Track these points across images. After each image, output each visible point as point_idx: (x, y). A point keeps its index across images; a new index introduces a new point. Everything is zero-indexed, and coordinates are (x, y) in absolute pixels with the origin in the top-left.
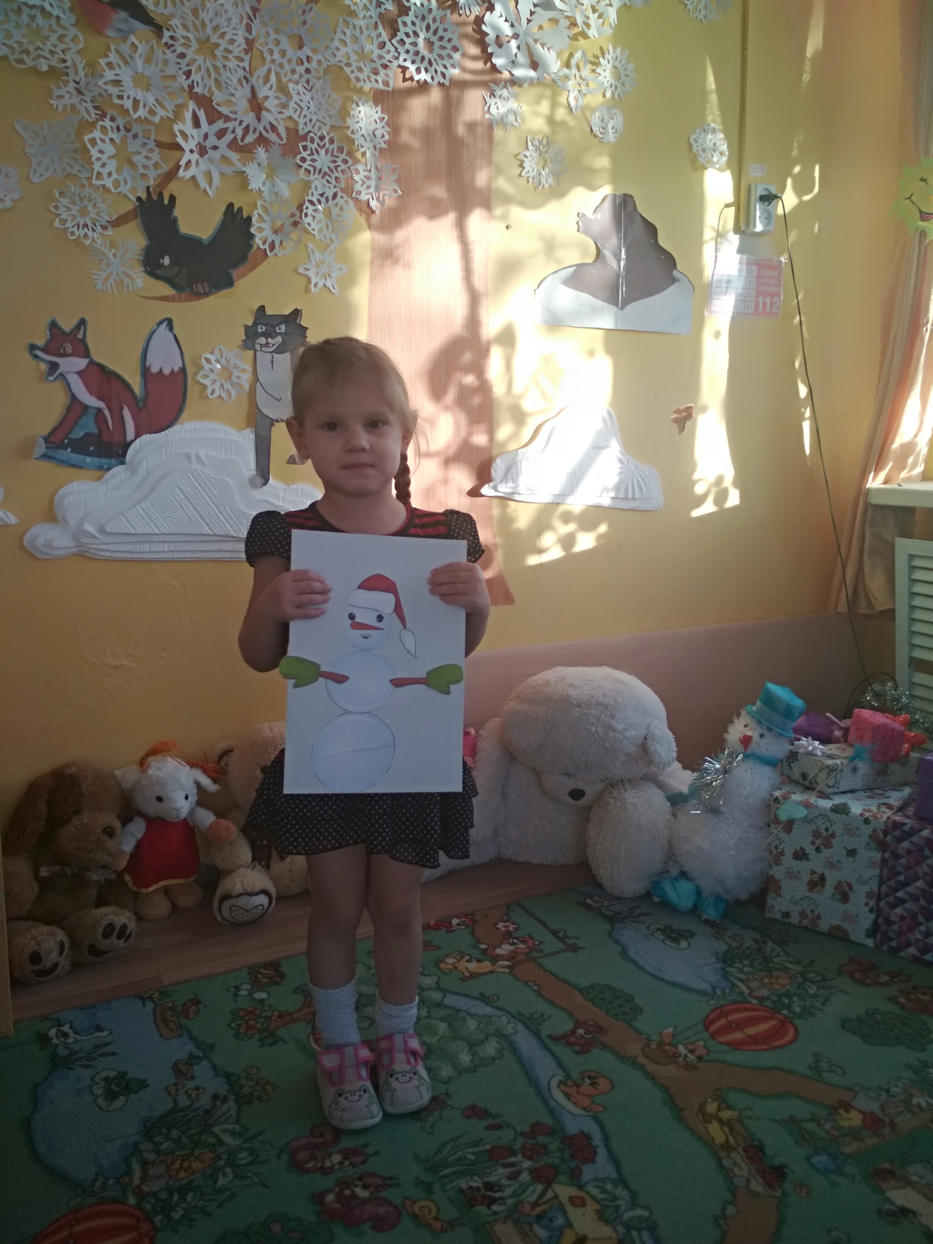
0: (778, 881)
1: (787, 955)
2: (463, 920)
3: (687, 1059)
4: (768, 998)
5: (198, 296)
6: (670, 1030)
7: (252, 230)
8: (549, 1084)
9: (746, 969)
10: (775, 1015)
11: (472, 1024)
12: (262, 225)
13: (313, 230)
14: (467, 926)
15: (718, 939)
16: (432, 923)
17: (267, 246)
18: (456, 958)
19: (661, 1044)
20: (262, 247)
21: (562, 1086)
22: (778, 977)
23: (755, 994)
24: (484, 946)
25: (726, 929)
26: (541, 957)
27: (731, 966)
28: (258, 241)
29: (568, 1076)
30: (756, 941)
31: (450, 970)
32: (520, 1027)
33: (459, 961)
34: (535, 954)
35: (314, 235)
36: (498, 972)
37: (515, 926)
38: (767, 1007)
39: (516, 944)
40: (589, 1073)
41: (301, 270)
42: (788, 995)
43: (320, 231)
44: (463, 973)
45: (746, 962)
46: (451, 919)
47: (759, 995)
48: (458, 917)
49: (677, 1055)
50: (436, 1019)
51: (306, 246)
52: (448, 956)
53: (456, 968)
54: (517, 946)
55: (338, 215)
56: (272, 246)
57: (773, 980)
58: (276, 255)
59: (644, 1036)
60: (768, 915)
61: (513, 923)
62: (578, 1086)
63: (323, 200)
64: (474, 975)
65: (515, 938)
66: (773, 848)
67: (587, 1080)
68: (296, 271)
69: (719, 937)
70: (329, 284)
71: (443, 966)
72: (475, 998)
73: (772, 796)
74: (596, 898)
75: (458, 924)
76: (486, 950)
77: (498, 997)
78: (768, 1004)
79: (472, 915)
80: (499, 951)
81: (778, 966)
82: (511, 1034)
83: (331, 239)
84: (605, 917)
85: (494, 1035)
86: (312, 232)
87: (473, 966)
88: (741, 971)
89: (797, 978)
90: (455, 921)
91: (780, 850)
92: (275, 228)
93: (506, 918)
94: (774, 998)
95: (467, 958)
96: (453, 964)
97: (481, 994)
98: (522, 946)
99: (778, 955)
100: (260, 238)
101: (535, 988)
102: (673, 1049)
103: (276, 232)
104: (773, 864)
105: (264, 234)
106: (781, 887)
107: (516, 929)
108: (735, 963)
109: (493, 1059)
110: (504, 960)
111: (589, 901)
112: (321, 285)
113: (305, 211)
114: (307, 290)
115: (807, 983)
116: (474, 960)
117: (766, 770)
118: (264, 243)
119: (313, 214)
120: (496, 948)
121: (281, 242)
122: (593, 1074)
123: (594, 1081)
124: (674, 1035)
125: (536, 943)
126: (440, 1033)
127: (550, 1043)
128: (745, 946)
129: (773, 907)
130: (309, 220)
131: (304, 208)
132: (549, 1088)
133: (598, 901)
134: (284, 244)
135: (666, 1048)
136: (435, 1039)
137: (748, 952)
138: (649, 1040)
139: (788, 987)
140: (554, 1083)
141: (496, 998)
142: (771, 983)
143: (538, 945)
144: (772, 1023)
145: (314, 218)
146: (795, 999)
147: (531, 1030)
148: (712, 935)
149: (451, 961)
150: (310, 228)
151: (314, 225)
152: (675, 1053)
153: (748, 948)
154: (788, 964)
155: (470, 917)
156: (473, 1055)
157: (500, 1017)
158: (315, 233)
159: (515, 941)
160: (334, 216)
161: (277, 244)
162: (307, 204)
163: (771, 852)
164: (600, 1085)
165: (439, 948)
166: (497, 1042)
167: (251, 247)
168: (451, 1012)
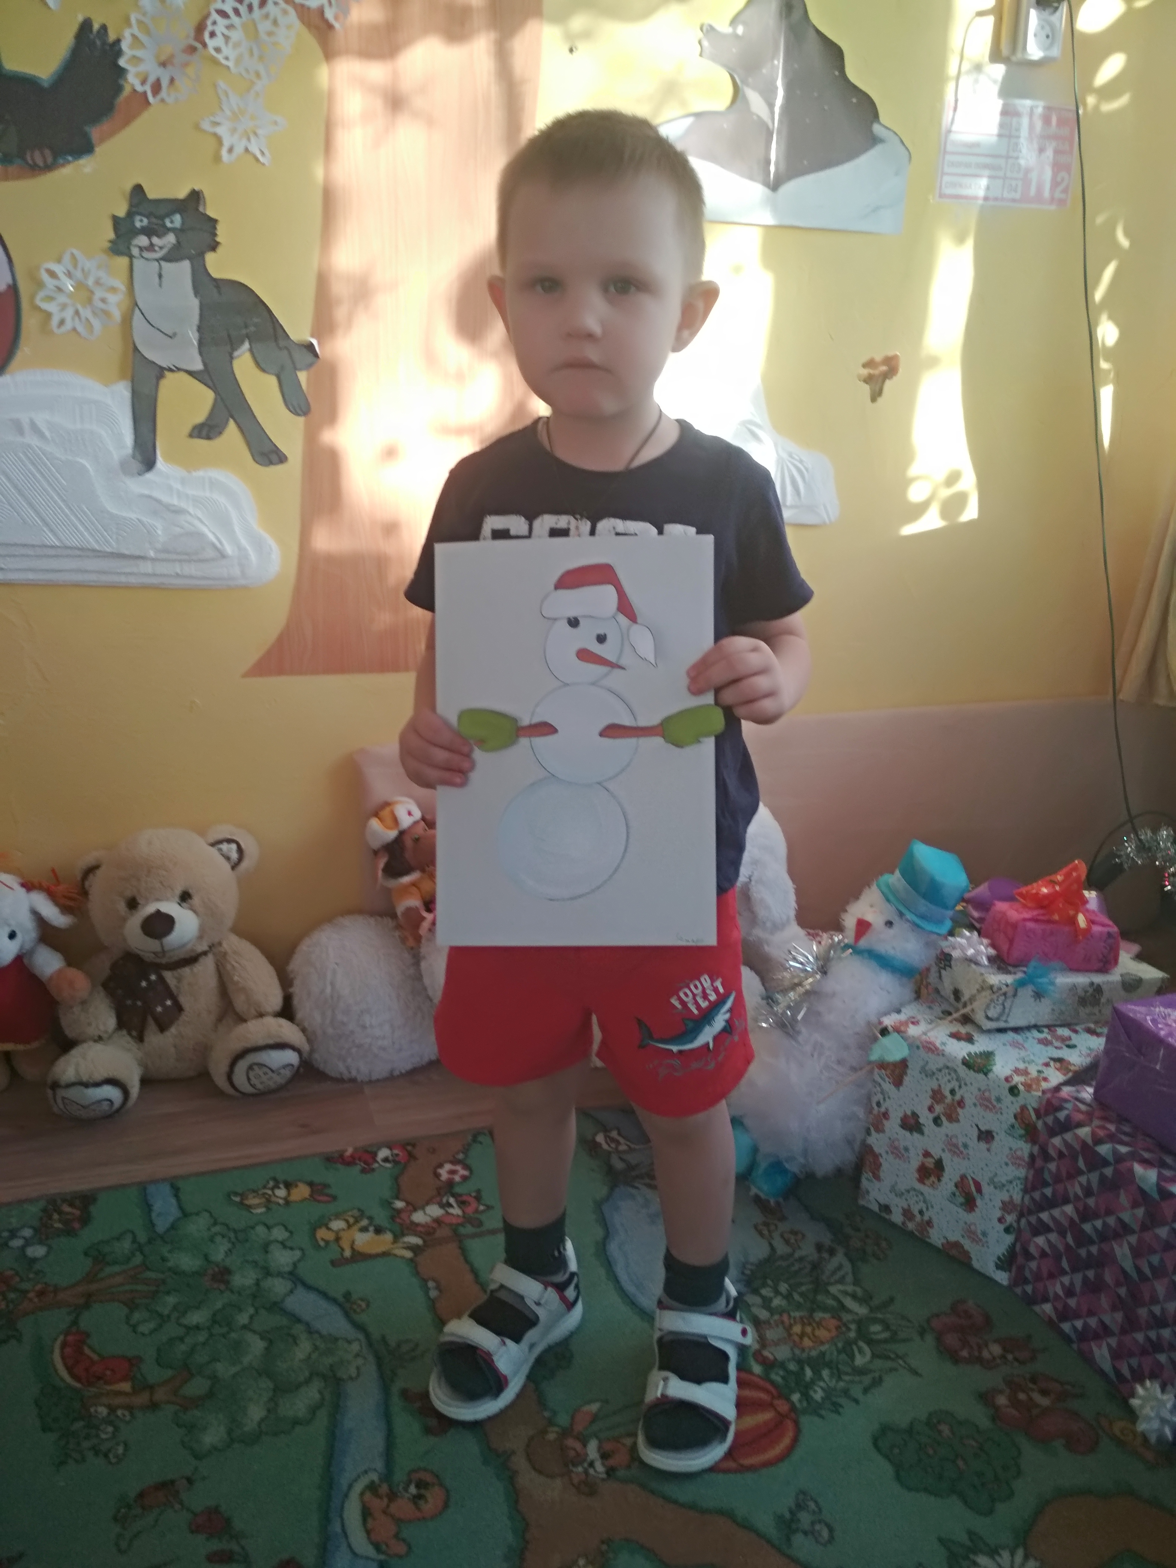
0: (876, 1156)
1: (856, 1282)
2: (396, 1152)
3: (591, 1471)
4: (782, 1365)
5: (36, 170)
6: (594, 1407)
7: (122, 62)
8: (350, 1487)
9: (777, 1302)
10: (776, 1402)
11: (303, 1349)
12: (139, 53)
13: (227, 58)
14: (396, 1163)
15: (761, 1235)
16: (349, 1151)
17: (148, 88)
18: (347, 1221)
19: (566, 1433)
20: (139, 88)
21: (368, 1496)
22: (819, 1324)
23: (766, 1353)
24: (399, 1204)
25: (783, 1218)
26: (474, 1236)
27: (756, 1291)
28: (132, 80)
29: (387, 1475)
30: (819, 1247)
31: (327, 1242)
32: (370, 1369)
33: (349, 1226)
34: (469, 1229)
35: (228, 68)
36: (395, 1255)
37: (466, 1173)
38: (772, 1383)
39: (450, 1206)
40: (423, 1475)
41: (206, 126)
42: (818, 1363)
43: (239, 60)
44: (343, 1250)
45: (783, 1287)
46: (379, 1148)
47: (771, 1357)
48: (390, 1148)
49: (580, 1459)
50: (254, 1332)
51: (215, 86)
52: (337, 1216)
53: (338, 1239)
54: (451, 1210)
55: (270, 34)
56: (157, 88)
57: (809, 1329)
58: (163, 100)
59: (547, 1414)
60: (862, 1202)
61: (467, 1167)
62: (392, 1496)
63: (243, 9)
64: (358, 1256)
65: (453, 1195)
66: (874, 1105)
67: (413, 1490)
68: (197, 127)
69: (766, 1232)
70: (254, 149)
71: (322, 1233)
72: (334, 1301)
73: (880, 1023)
74: (614, 1134)
75: (386, 1160)
76: (399, 1211)
77: (368, 1305)
78: (777, 1377)
79: (414, 1145)
80: (419, 1217)
81: (831, 1302)
82: (351, 1378)
83: (258, 75)
84: (610, 1171)
85: (324, 1377)
86: (224, 62)
87: (363, 1240)
88: (766, 1303)
89: (849, 1329)
90: (384, 1153)
91: (883, 1110)
92: (163, 58)
93: (461, 1156)
94: (792, 1366)
95: (365, 1222)
96: (337, 1233)
97: (347, 1295)
98: (456, 1211)
99: (841, 1281)
100: (137, 75)
101: (433, 1294)
102: (578, 1446)
103: (163, 64)
104: (872, 1129)
105: (142, 68)
106: (881, 1164)
107: (465, 1178)
108: (764, 1285)
109: (296, 1422)
110: (416, 1234)
111: (600, 1138)
112: (239, 150)
113: (210, 28)
114: (217, 158)
115: (861, 1344)
116: (371, 1229)
117: (885, 978)
118: (143, 82)
119: (226, 32)
120: (415, 1209)
121: (172, 80)
122: (428, 1478)
123: (423, 1491)
124: (595, 1418)
125: (482, 1208)
126: (246, 1360)
127: (397, 1403)
128: (797, 1255)
129: (868, 1192)
130: (218, 41)
131: (209, 22)
132: (346, 1496)
133: (613, 1140)
134: (177, 82)
135: (570, 1442)
136: (233, 1370)
137: (796, 1267)
138: (551, 1422)
139: (823, 1348)
140: (359, 1487)
141: (363, 1305)
142: (802, 1336)
143: (483, 1212)
144: (766, 1416)
145: (227, 38)
146: (825, 1373)
147: (382, 1376)
148: (756, 1227)
149: (337, 1225)
150: (220, 57)
151: (226, 51)
152: (578, 1455)
153: (801, 1259)
154: (849, 1302)
155: (409, 1148)
156: (269, 1411)
157: (349, 1342)
158: (230, 64)
159: (452, 1200)
160: (263, 36)
161: (165, 83)
162: (215, 16)
163: (870, 1111)
164: (426, 1501)
165: (334, 1198)
166: (320, 1392)
167: (119, 89)
168: (285, 1321)
